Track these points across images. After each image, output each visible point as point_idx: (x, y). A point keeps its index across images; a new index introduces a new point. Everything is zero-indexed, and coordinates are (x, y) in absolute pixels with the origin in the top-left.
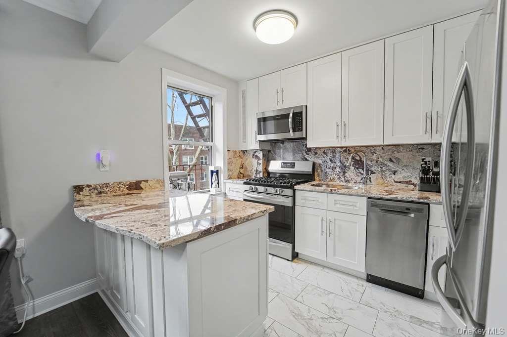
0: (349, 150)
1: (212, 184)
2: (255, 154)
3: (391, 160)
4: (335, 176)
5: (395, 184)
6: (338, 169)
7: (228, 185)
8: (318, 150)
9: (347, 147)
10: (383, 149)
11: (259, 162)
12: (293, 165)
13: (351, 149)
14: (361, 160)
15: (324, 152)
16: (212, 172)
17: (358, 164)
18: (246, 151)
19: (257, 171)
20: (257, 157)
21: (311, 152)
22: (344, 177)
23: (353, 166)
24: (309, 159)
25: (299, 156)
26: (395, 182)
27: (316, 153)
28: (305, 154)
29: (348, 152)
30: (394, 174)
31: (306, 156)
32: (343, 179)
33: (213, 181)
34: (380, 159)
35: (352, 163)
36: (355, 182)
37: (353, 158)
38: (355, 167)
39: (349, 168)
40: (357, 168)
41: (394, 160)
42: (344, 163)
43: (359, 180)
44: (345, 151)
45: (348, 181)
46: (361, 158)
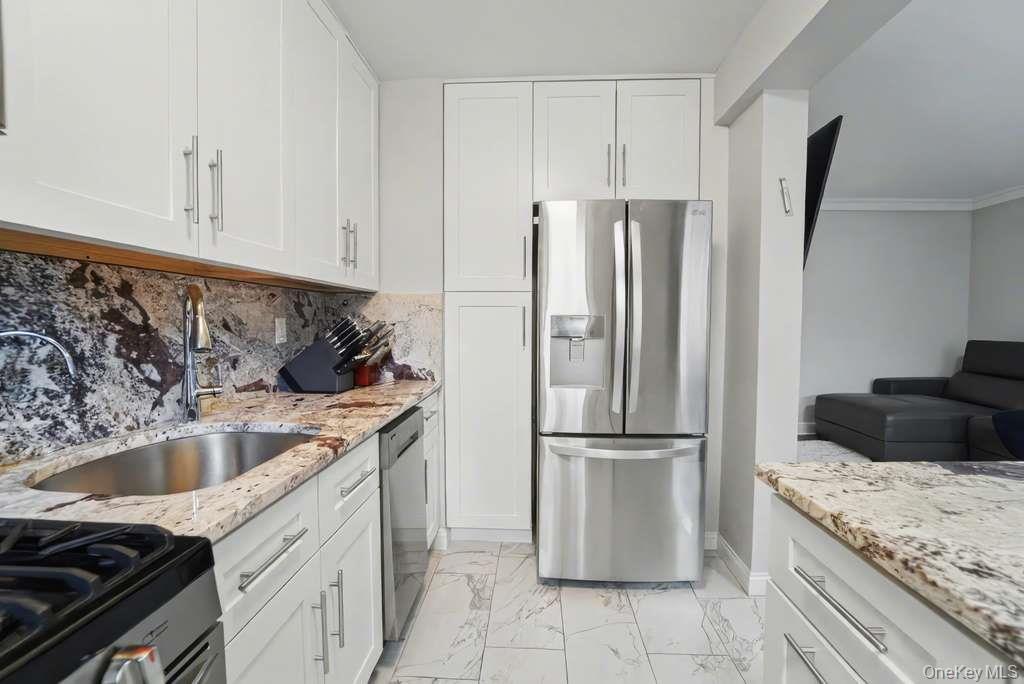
0: (98, 280)
3: (226, 326)
4: (28, 426)
5: (237, 396)
6: (40, 378)
13: (105, 272)
14: (146, 327)
17: (140, 343)
22: (82, 415)
23: (119, 354)
26: (238, 390)
29: (90, 285)
30: (234, 368)
32: (73, 428)
35: (112, 340)
36: (130, 428)
37: (113, 316)
38: (129, 359)
39: (102, 367)
40: (137, 363)
41: (232, 324)
42: (76, 340)
43: (144, 410)
44: (76, 279)
45: (103, 431)
46: (146, 318)
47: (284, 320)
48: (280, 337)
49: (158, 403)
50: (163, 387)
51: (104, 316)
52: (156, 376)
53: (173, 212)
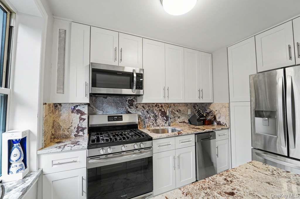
0: (158, 105)
1: (10, 164)
2: (77, 108)
3: (177, 111)
4: (151, 123)
5: (179, 124)
6: (152, 118)
7: (44, 158)
8: (138, 105)
9: (157, 103)
10: (174, 105)
11: (83, 117)
12: (120, 118)
13: (159, 104)
14: (164, 112)
15: (143, 107)
16: (11, 143)
17: (164, 114)
18: (60, 104)
19: (78, 127)
20: (79, 112)
21: (133, 106)
22: (156, 123)
23: (161, 115)
24: (132, 112)
25: (123, 110)
26: (180, 122)
27: (137, 107)
28: (128, 108)
29: (158, 106)
30: (179, 118)
31: (129, 110)
32: (155, 125)
33: (13, 158)
34: (173, 111)
35: (160, 113)
36: (162, 126)
37: (160, 110)
38: (162, 116)
39: (159, 117)
40: (163, 117)
41: (178, 111)
42: (156, 113)
43: (164, 124)
44: (156, 106)
45: (158, 126)
46: (164, 110)
47: (190, 110)
48: (189, 113)
49: (166, 123)
50: (167, 120)
51: (159, 110)
52: (166, 119)
53: (162, 97)
